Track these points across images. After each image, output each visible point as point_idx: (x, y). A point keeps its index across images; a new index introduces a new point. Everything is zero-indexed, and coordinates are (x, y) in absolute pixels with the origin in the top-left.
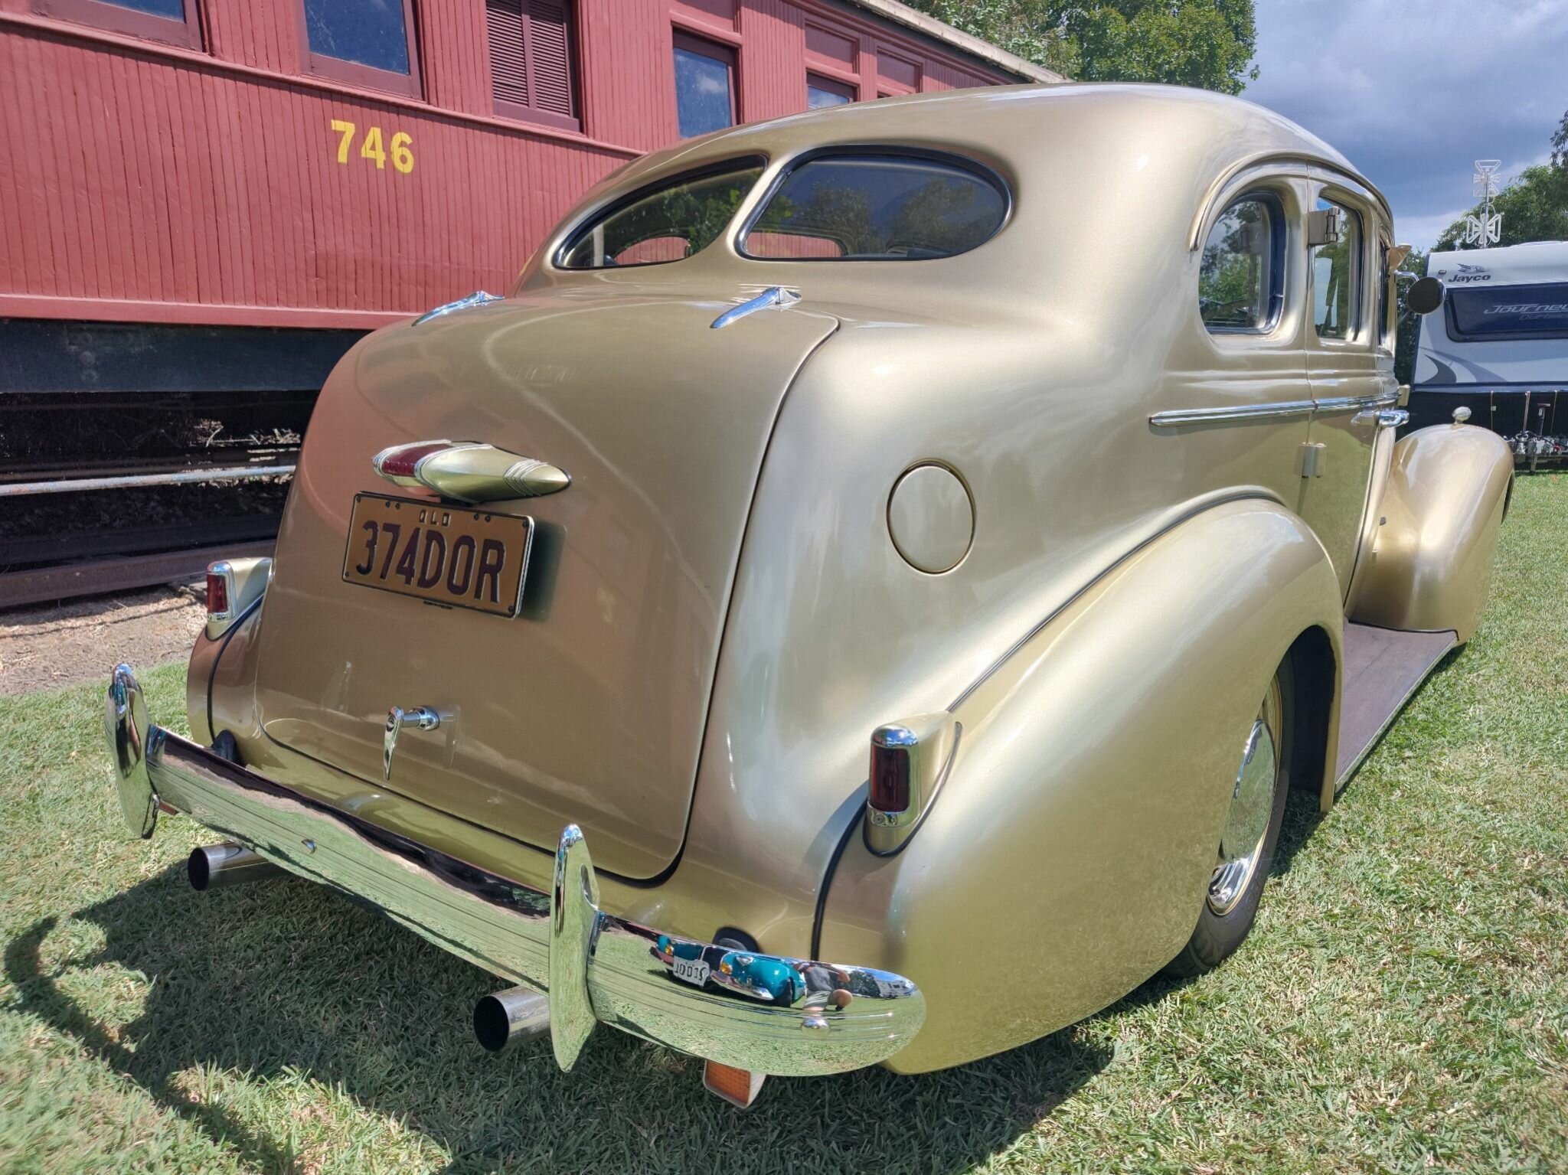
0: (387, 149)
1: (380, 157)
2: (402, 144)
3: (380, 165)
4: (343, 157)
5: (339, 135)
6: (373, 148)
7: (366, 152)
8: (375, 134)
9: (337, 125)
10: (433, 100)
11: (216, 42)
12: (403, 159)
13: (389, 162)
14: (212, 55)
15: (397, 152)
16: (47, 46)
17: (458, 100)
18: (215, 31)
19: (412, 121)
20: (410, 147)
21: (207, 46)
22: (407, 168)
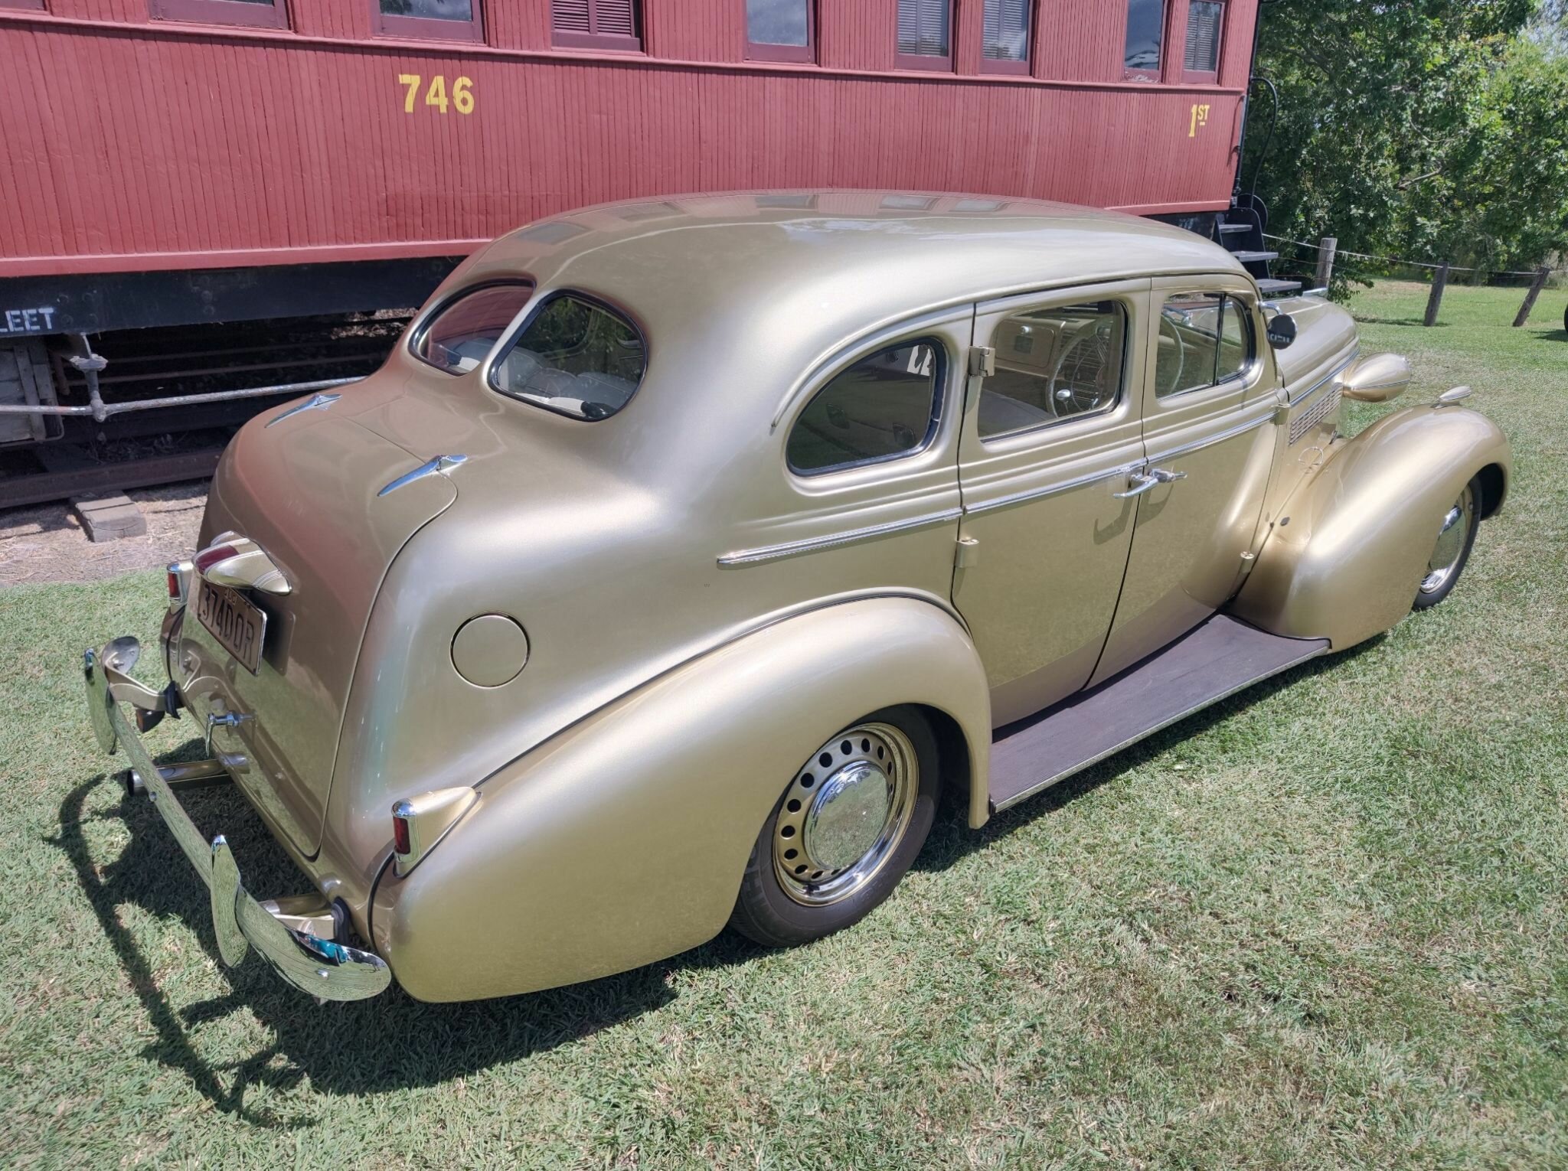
0: (449, 94)
1: (443, 102)
2: (464, 87)
3: (443, 110)
4: (409, 107)
5: (406, 88)
6: (437, 95)
7: (430, 100)
8: (439, 82)
9: (404, 79)
10: (493, 42)
11: (299, 20)
12: (464, 102)
13: (451, 106)
14: (296, 32)
15: (458, 94)
16: (162, 45)
17: (517, 38)
18: (298, 11)
19: (472, 64)
20: (471, 90)
21: (292, 26)
22: (468, 109)
